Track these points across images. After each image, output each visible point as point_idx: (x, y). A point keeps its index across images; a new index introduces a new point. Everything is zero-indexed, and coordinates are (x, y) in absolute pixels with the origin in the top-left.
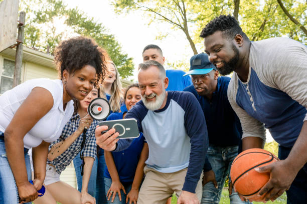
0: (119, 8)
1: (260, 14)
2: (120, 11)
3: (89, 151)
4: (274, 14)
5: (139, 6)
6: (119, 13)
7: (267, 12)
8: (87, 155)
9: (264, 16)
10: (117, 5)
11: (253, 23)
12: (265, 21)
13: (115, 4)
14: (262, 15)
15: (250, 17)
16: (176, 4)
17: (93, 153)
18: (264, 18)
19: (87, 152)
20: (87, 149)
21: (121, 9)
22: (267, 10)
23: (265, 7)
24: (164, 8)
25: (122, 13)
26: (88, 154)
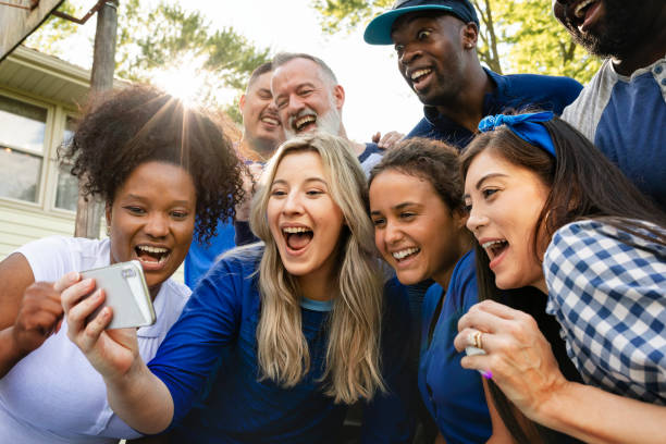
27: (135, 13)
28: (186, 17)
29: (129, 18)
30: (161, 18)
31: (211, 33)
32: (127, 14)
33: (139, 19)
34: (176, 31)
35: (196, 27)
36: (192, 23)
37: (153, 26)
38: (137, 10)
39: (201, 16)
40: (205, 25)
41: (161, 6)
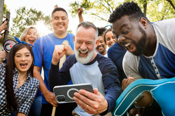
0: (74, 14)
1: (160, 13)
2: (75, 16)
3: (24, 108)
4: (168, 13)
5: (86, 12)
6: (74, 17)
7: (164, 12)
8: (21, 111)
9: (162, 14)
10: (73, 12)
11: (156, 19)
12: (163, 17)
13: (72, 11)
14: (161, 14)
15: (153, 15)
16: (108, 10)
17: (27, 111)
18: (163, 15)
19: (22, 108)
20: (24, 106)
21: (75, 15)
22: (164, 10)
23: (163, 9)
24: (101, 12)
25: (76, 17)
26: (23, 110)
27: (24, 11)
28: (38, 12)
29: (22, 13)
30: (31, 13)
31: (44, 16)
32: (22, 12)
33: (25, 13)
34: (35, 16)
35: (40, 15)
36: (39, 14)
37: (29, 15)
38: (25, 11)
39: (41, 12)
40: (43, 14)
41: (31, 9)
